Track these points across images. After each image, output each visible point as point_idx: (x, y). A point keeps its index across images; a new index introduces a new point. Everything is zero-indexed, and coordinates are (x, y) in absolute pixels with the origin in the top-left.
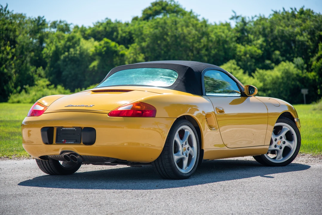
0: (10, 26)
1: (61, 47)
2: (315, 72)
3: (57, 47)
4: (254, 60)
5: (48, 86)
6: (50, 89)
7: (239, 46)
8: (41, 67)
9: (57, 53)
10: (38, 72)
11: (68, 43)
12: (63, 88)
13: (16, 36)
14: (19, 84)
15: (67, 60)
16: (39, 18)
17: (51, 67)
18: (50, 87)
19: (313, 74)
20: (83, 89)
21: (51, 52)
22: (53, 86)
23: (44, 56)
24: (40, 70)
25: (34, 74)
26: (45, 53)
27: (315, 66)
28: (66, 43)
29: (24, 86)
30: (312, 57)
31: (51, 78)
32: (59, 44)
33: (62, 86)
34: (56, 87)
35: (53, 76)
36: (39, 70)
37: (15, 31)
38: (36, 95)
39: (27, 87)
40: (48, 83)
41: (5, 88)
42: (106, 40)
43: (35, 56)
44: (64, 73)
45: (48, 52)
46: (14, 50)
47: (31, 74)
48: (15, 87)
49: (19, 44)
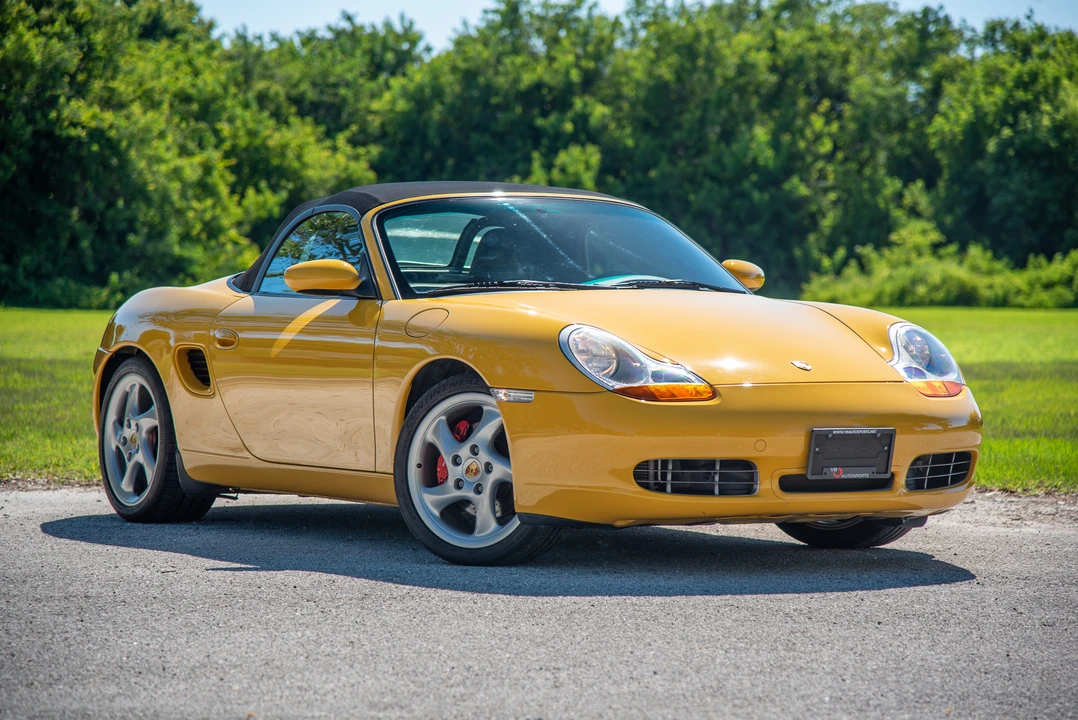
0: (832, 48)
1: (993, 108)
3: (977, 109)
5: (936, 247)
6: (940, 258)
8: (920, 184)
10: (908, 200)
11: (1020, 95)
12: (989, 254)
13: (846, 80)
14: (844, 239)
15: (1011, 152)
16: (927, 11)
17: (953, 180)
18: (942, 251)
20: (1058, 257)
21: (957, 129)
22: (952, 248)
23: (934, 142)
24: (916, 193)
25: (892, 206)
26: (935, 134)
28: (1010, 96)
29: (859, 249)
31: (948, 220)
32: (984, 100)
33: (985, 249)
34: (963, 250)
35: (959, 211)
36: (913, 194)
37: (846, 60)
38: (890, 278)
39: (867, 251)
40: (935, 236)
41: (798, 252)
44: (996, 201)
45: (947, 128)
46: (834, 127)
47: (882, 205)
48: (830, 253)
49: (855, 105)
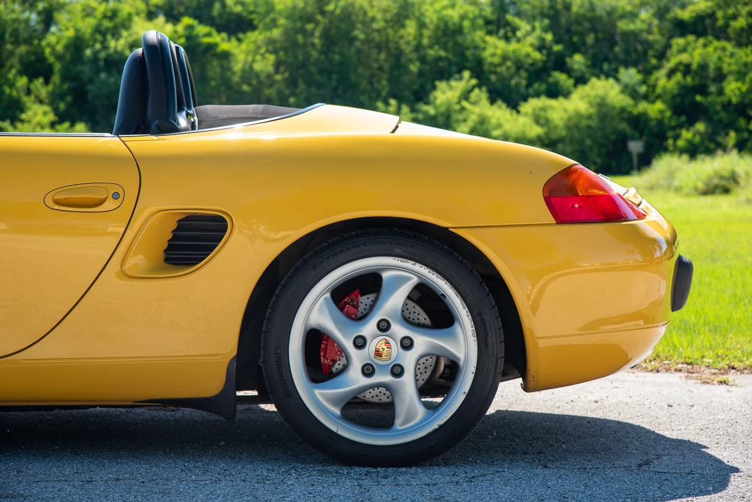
2: (664, 102)
4: (524, 74)
7: (491, 40)
9: (77, 45)
19: (659, 105)
27: (664, 89)
30: (658, 68)
42: (186, 21)
43: (28, 53)
